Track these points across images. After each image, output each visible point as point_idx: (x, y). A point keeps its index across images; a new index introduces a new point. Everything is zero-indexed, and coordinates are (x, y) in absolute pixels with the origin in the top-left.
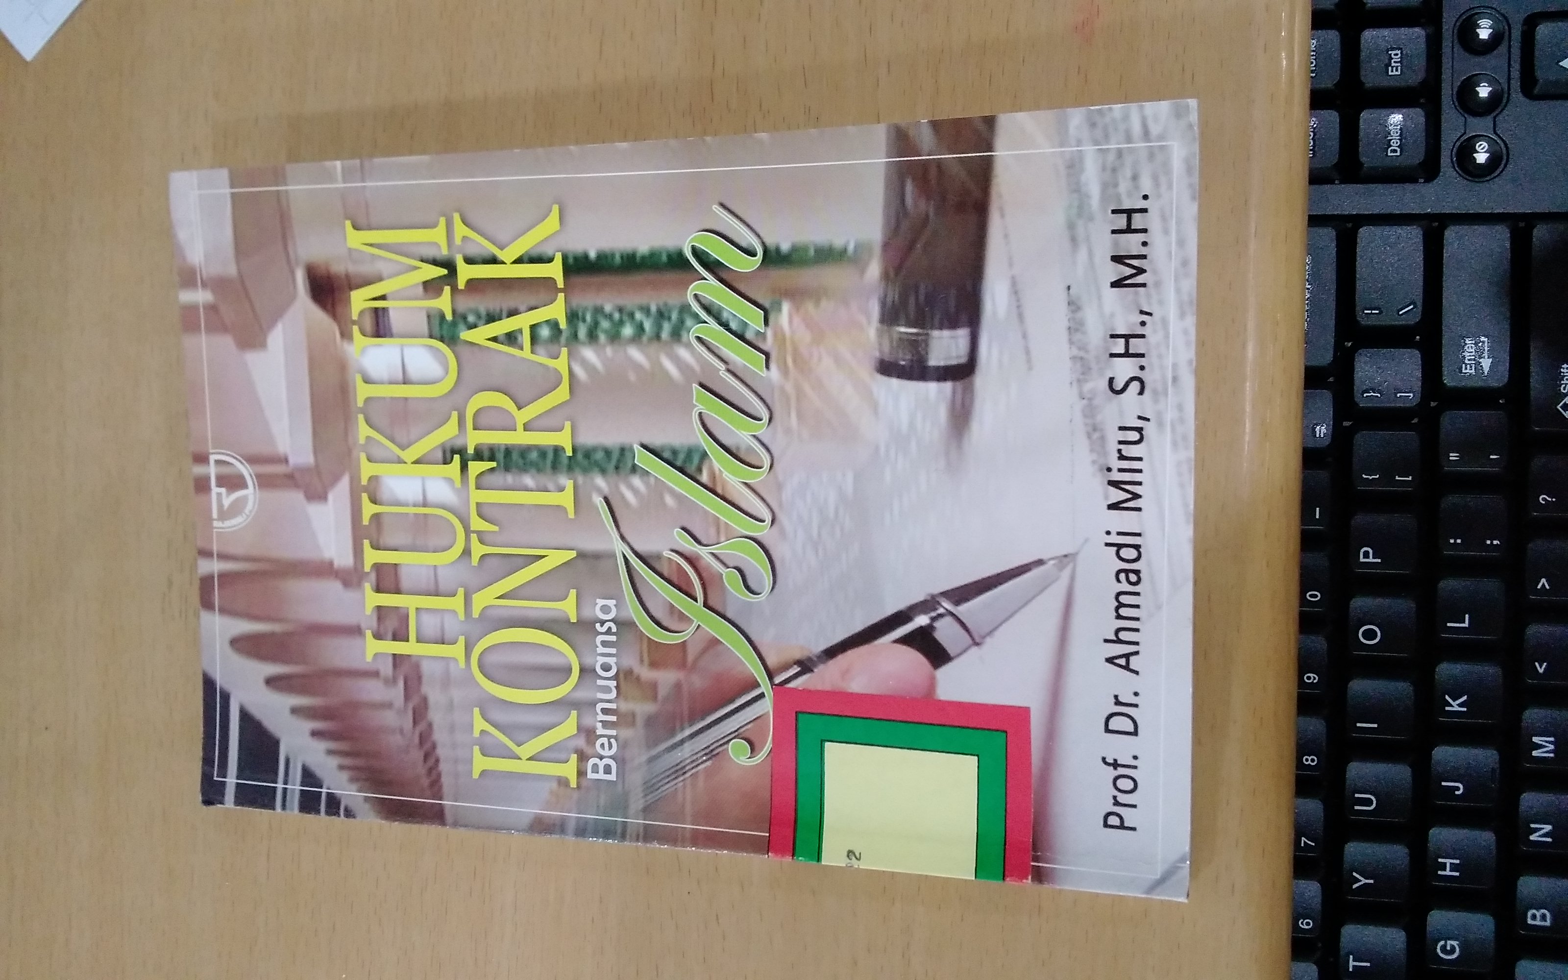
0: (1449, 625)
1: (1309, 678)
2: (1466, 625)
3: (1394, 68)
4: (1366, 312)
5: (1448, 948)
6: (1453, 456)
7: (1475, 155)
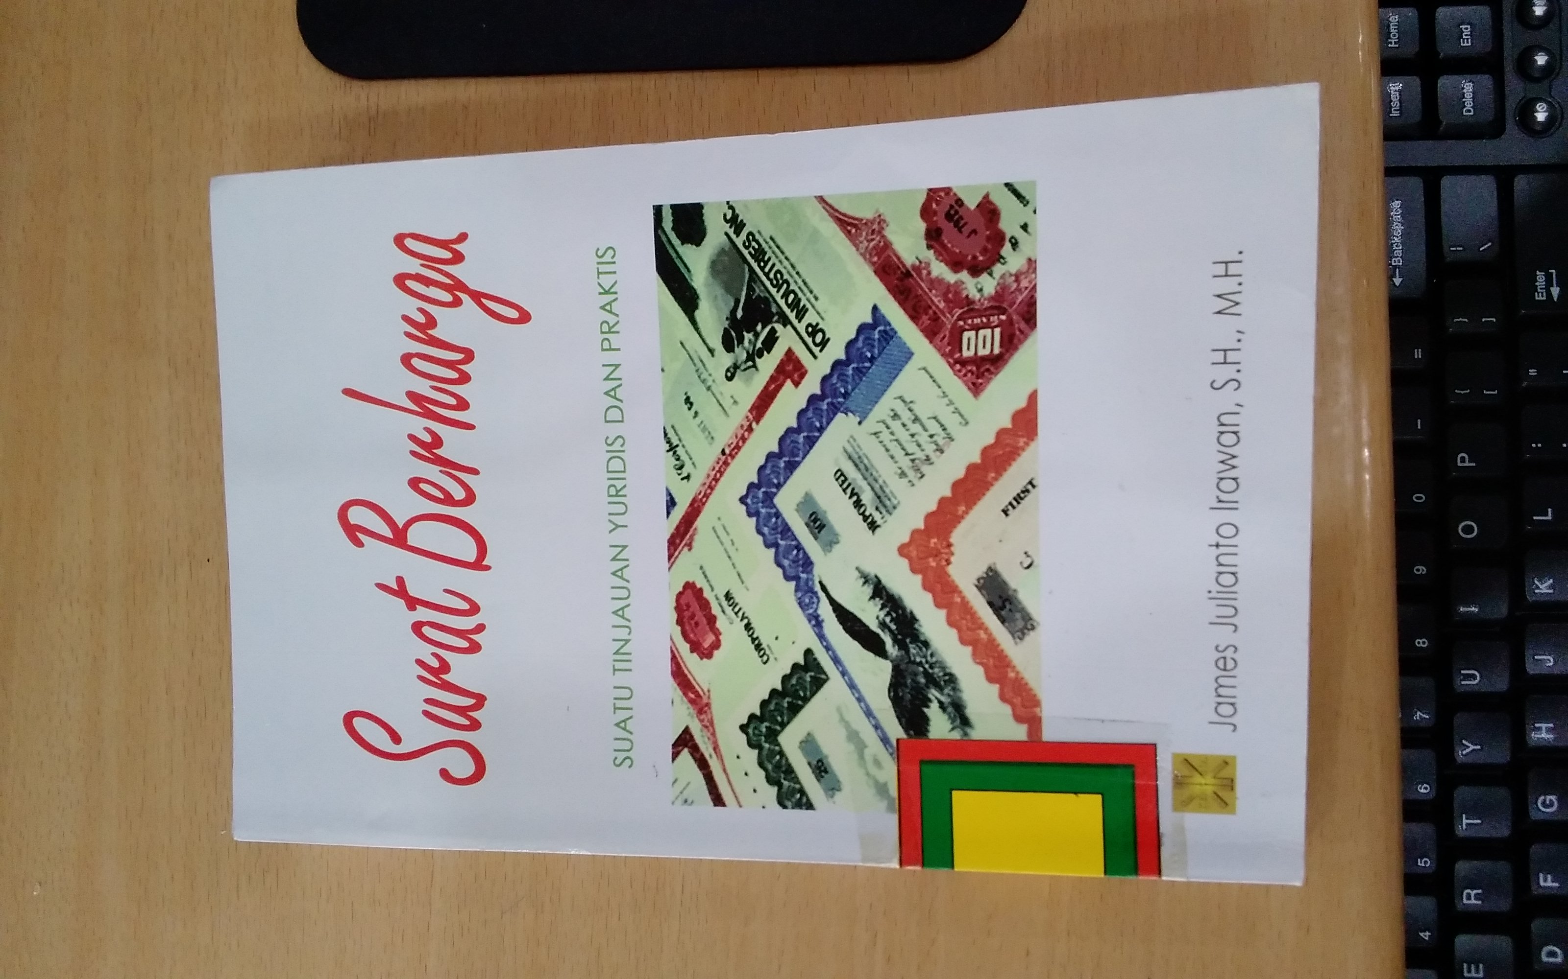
0: (1535, 518)
1: (1418, 570)
2: (1549, 518)
3: (1465, 40)
4: (1452, 249)
5: (1548, 802)
6: (1532, 372)
7: (1535, 114)
